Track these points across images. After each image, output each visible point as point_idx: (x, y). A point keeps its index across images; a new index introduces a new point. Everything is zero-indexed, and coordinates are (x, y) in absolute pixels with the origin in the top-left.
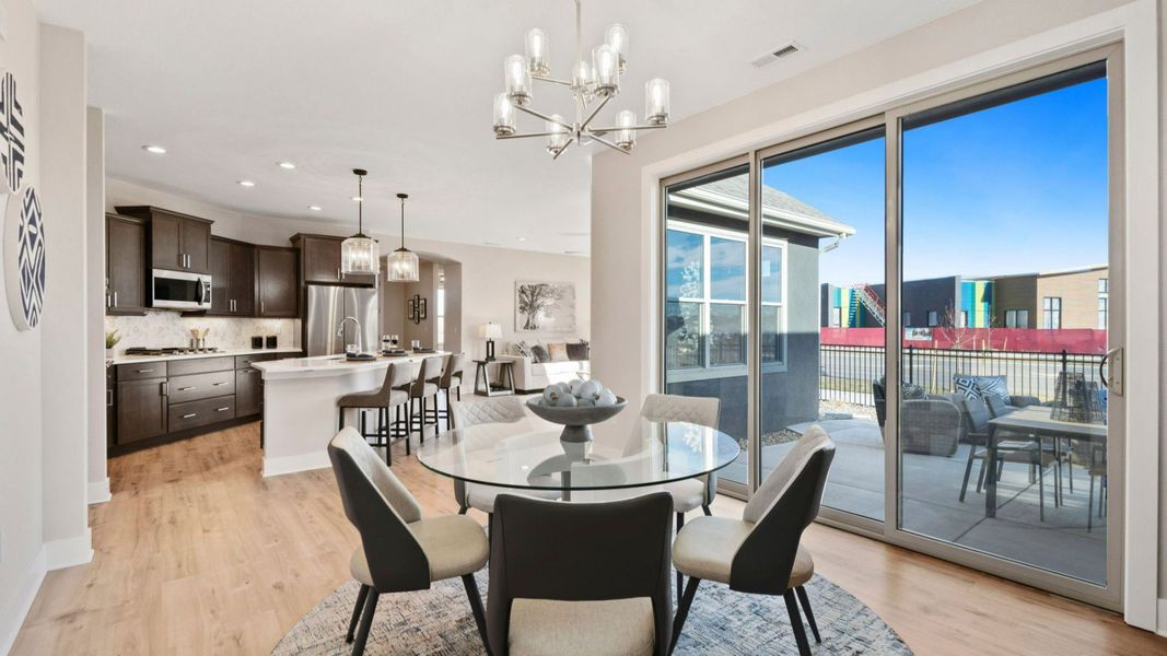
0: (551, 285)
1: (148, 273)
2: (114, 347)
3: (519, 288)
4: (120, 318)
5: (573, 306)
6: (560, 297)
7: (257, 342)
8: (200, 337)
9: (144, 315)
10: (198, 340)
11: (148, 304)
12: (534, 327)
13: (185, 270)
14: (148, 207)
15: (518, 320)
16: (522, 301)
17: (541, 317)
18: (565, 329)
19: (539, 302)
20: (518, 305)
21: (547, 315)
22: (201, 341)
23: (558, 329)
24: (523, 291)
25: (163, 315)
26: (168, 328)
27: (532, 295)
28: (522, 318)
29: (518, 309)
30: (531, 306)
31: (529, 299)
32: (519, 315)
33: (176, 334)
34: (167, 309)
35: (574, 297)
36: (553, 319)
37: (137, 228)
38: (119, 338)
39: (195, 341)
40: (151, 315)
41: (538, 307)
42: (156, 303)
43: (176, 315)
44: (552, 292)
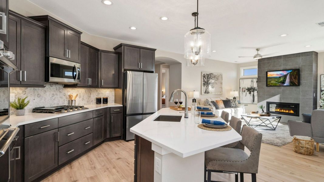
0: (214, 74)
1: (47, 59)
2: (26, 108)
3: (203, 75)
4: (29, 88)
5: (221, 83)
6: (218, 79)
7: (99, 101)
8: (73, 99)
9: (44, 87)
10: (72, 101)
11: (47, 80)
12: (208, 93)
13: (67, 60)
14: (47, 16)
15: (202, 90)
16: (204, 81)
17: (210, 88)
18: (219, 93)
19: (210, 81)
20: (203, 83)
21: (213, 88)
22: (74, 102)
23: (216, 93)
24: (204, 77)
25: (54, 87)
26: (57, 94)
27: (208, 78)
28: (204, 88)
29: (202, 84)
30: (207, 83)
31: (207, 79)
32: (203, 86)
33: (61, 97)
34: (57, 83)
35: (222, 80)
36: (214, 89)
37: (40, 29)
38: (28, 102)
39: (70, 101)
40: (48, 86)
41: (210, 83)
42: (52, 79)
43: (61, 87)
44: (215, 77)
